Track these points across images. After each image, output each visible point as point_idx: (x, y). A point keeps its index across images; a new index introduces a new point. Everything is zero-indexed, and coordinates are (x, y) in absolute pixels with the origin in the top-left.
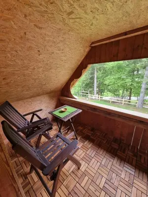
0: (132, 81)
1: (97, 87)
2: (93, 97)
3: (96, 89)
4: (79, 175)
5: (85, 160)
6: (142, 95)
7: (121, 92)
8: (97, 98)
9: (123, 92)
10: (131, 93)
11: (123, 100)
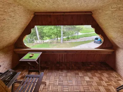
0: (57, 31)
1: (39, 35)
2: (38, 42)
3: (38, 36)
4: (47, 88)
5: (47, 79)
6: (62, 37)
7: (53, 36)
8: (41, 42)
9: (54, 37)
10: (57, 36)
11: (55, 40)
